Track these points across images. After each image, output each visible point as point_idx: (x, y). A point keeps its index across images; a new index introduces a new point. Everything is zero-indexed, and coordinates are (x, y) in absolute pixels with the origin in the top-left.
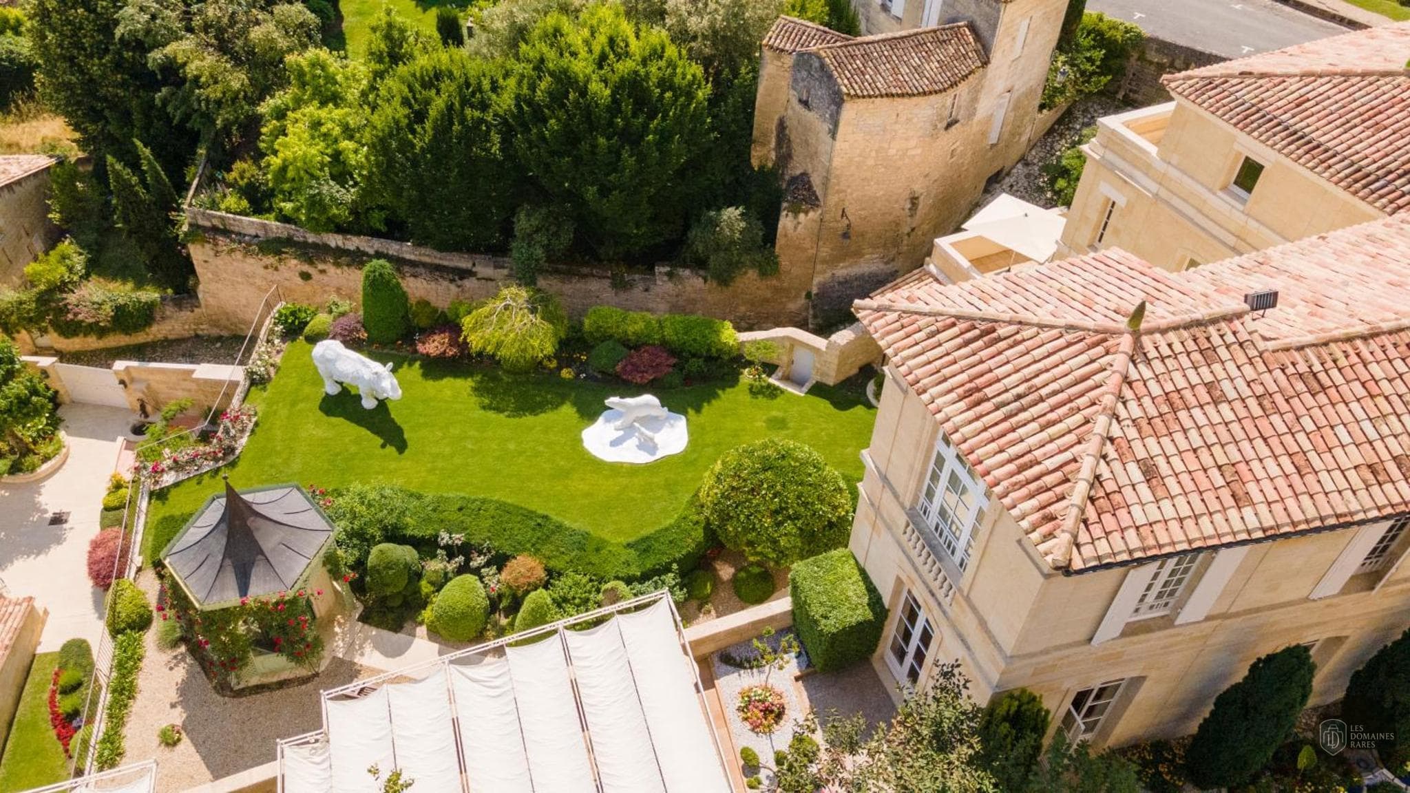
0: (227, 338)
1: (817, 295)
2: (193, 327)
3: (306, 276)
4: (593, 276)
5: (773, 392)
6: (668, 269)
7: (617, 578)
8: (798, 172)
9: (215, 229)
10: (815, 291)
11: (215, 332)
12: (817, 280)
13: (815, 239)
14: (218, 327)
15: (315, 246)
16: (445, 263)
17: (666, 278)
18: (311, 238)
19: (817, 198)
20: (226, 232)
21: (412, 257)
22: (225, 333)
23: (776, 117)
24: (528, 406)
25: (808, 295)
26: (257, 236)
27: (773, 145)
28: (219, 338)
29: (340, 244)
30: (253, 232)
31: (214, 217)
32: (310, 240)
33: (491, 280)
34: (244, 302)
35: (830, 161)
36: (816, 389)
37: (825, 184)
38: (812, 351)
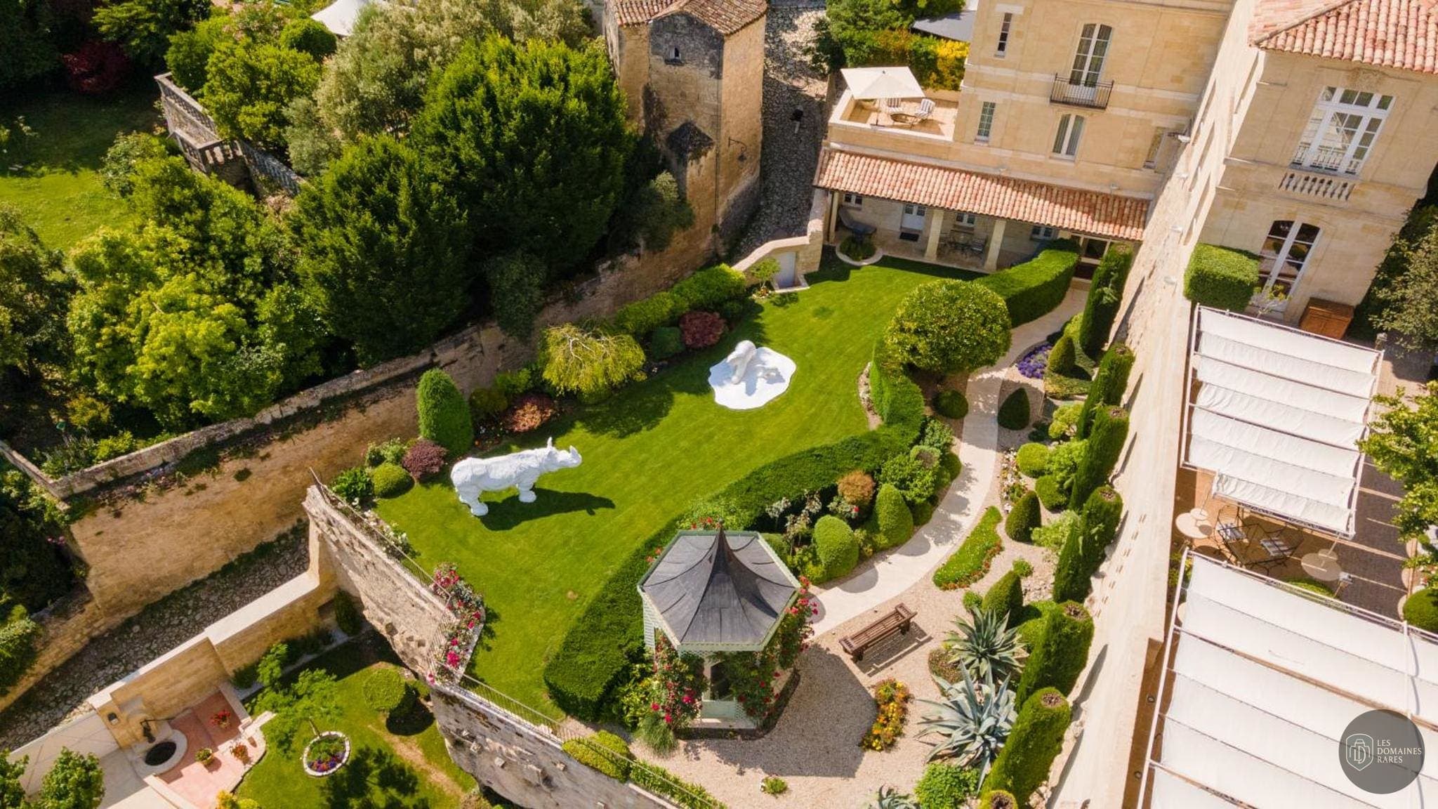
0: (139, 616)
1: (722, 224)
2: (86, 631)
3: (242, 475)
4: (548, 304)
5: (792, 298)
6: (609, 262)
7: (911, 446)
8: (677, 126)
9: (102, 486)
10: (720, 221)
11: (118, 619)
12: (721, 210)
13: (714, 175)
14: (119, 611)
15: (246, 433)
16: (401, 371)
17: (609, 272)
18: (239, 427)
19: (709, 139)
20: (120, 481)
21: (365, 384)
22: (133, 613)
23: (641, 88)
24: (653, 415)
25: (715, 228)
26: (164, 464)
27: (642, 114)
28: (129, 623)
29: (277, 414)
30: (158, 461)
31: (98, 471)
32: (238, 432)
33: (453, 362)
34: (158, 555)
35: (718, 99)
36: (811, 279)
37: (716, 122)
38: (796, 250)
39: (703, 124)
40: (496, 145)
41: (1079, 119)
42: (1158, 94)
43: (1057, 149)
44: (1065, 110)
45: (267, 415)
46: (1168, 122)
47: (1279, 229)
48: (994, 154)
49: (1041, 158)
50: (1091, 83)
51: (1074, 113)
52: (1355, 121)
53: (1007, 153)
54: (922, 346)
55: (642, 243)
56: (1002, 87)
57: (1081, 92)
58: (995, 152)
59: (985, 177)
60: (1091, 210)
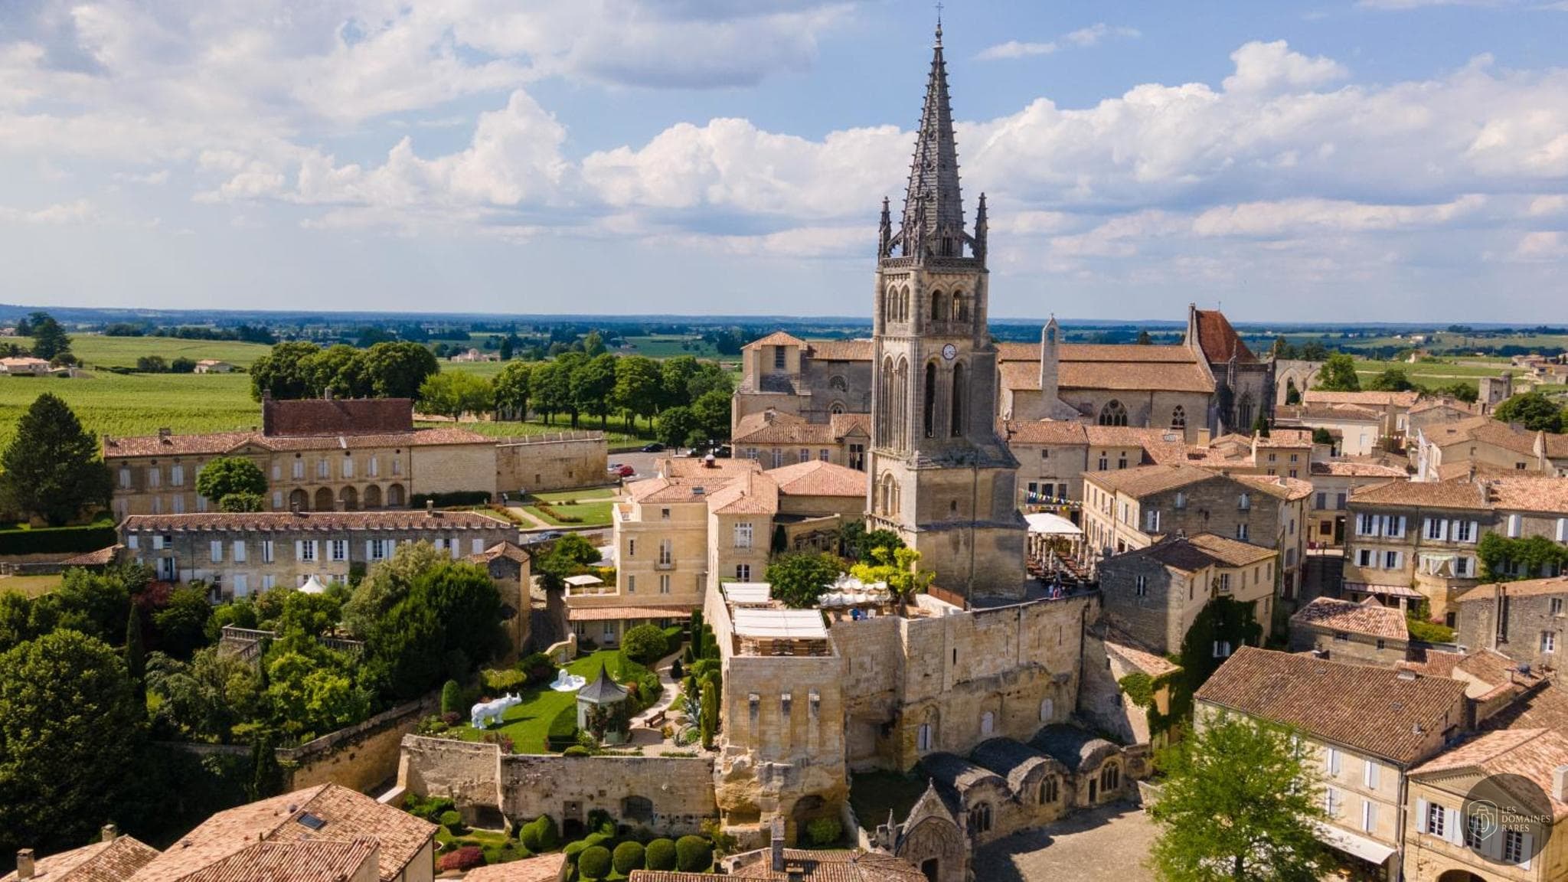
1: (531, 640)
8: (501, 606)
9: (306, 755)
10: (529, 640)
13: (518, 626)
15: (356, 734)
18: (355, 730)
19: (515, 610)
26: (328, 745)
32: (354, 732)
35: (519, 590)
36: (574, 659)
37: (518, 601)
38: (566, 646)
39: (512, 604)
40: (456, 597)
41: (668, 577)
42: (693, 561)
43: (662, 591)
44: (662, 573)
45: (364, 726)
46: (697, 572)
47: (739, 568)
48: (639, 597)
49: (656, 595)
50: (668, 561)
51: (665, 574)
52: (745, 532)
53: (643, 596)
54: (638, 646)
55: (494, 657)
56: (634, 568)
57: (665, 566)
58: (640, 596)
59: (636, 607)
60: (682, 610)
